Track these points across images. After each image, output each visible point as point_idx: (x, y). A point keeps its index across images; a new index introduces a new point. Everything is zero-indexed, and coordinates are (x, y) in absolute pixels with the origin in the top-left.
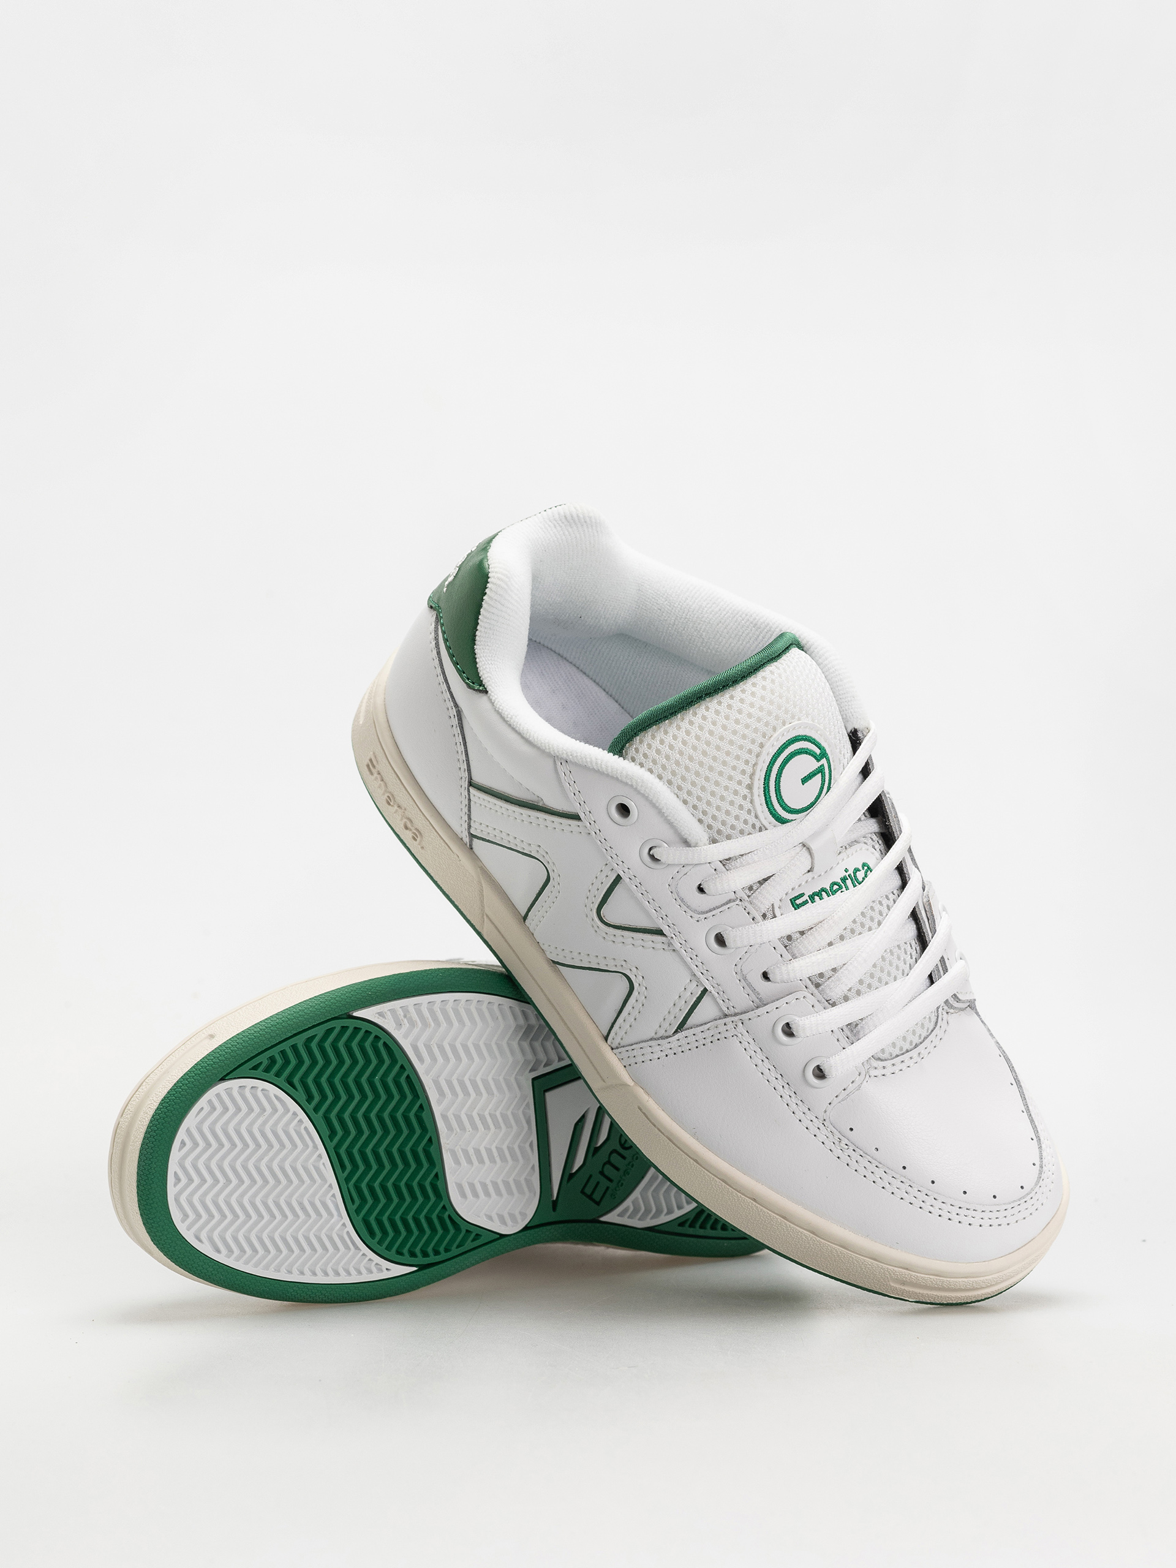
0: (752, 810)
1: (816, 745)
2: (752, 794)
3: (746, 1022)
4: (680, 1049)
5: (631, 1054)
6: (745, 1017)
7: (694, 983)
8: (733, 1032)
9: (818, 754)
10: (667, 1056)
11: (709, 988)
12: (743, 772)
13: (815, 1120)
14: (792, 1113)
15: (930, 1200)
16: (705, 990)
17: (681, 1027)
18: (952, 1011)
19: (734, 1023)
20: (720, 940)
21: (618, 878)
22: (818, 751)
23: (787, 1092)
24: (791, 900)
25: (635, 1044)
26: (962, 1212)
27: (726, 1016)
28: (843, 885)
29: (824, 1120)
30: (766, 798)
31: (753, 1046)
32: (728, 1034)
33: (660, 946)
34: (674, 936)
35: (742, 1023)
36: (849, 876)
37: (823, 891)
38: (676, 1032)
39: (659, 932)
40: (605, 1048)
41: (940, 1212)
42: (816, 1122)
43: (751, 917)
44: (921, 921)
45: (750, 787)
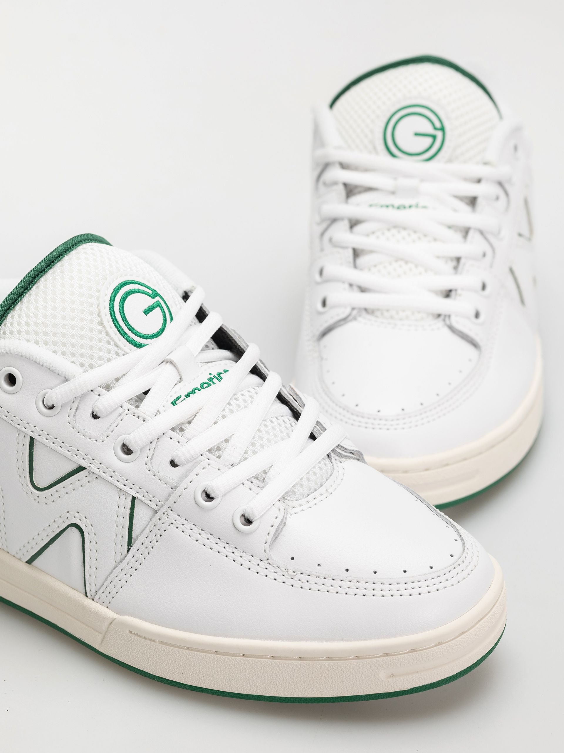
0: (111, 341)
1: (145, 287)
2: (104, 327)
3: (174, 507)
4: (138, 563)
5: (107, 592)
6: (170, 503)
7: (123, 497)
8: (168, 521)
9: (151, 293)
10: (131, 576)
11: (136, 495)
12: (92, 313)
13: (260, 563)
14: (240, 565)
15: (378, 587)
16: (134, 498)
17: (130, 543)
18: (344, 459)
19: (166, 514)
20: (127, 450)
21: (32, 440)
22: (150, 292)
23: (229, 550)
24: (172, 403)
25: (105, 581)
26: (409, 586)
27: (156, 512)
28: (211, 383)
29: (268, 559)
30: (117, 328)
31: (188, 526)
32: (166, 525)
33: (86, 480)
34: (90, 465)
35: (172, 510)
36: (214, 377)
37: (195, 389)
38: (129, 550)
39: (81, 469)
40: (88, 602)
41: (391, 593)
42: (263, 565)
43: (141, 419)
44: (289, 401)
45: (101, 323)
